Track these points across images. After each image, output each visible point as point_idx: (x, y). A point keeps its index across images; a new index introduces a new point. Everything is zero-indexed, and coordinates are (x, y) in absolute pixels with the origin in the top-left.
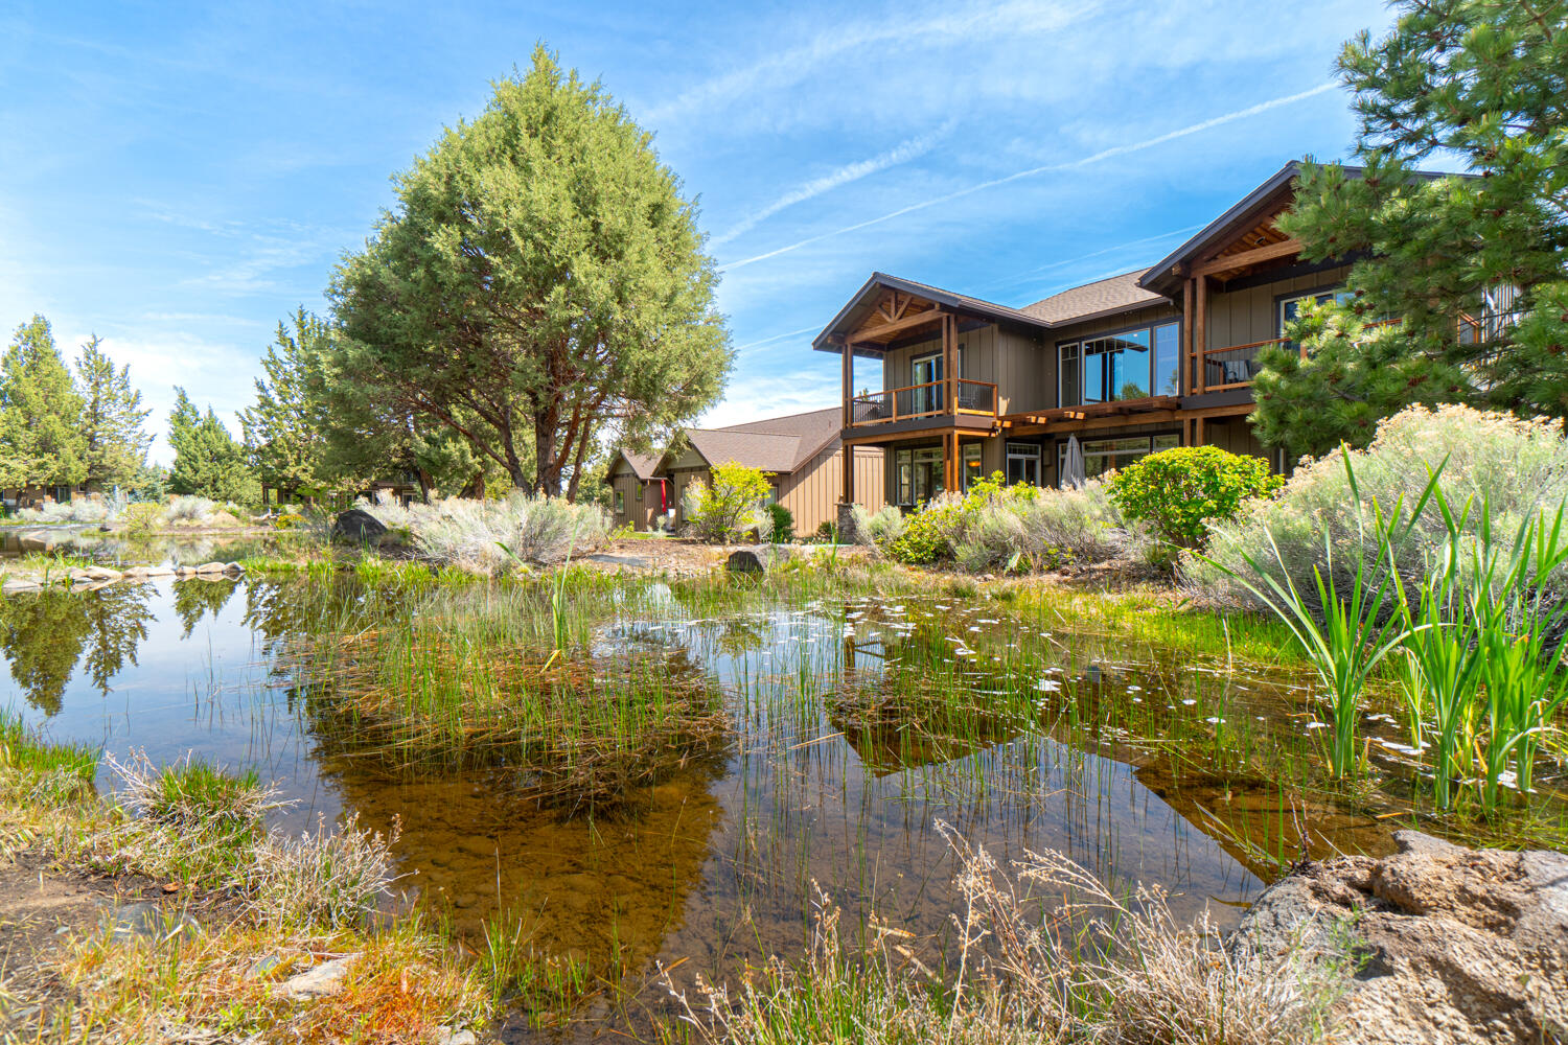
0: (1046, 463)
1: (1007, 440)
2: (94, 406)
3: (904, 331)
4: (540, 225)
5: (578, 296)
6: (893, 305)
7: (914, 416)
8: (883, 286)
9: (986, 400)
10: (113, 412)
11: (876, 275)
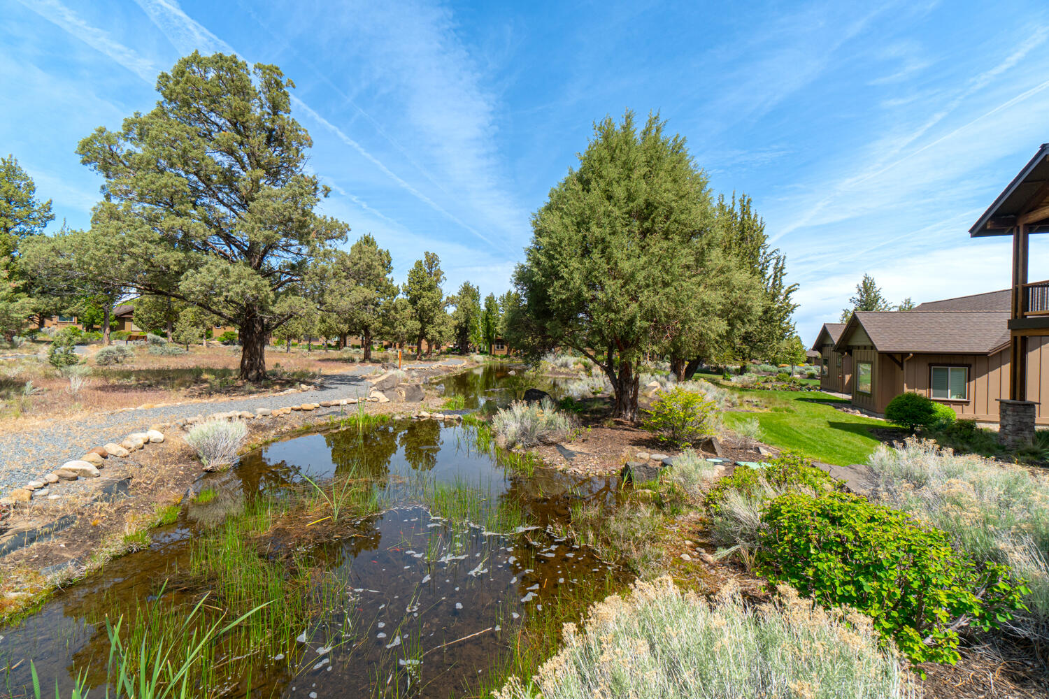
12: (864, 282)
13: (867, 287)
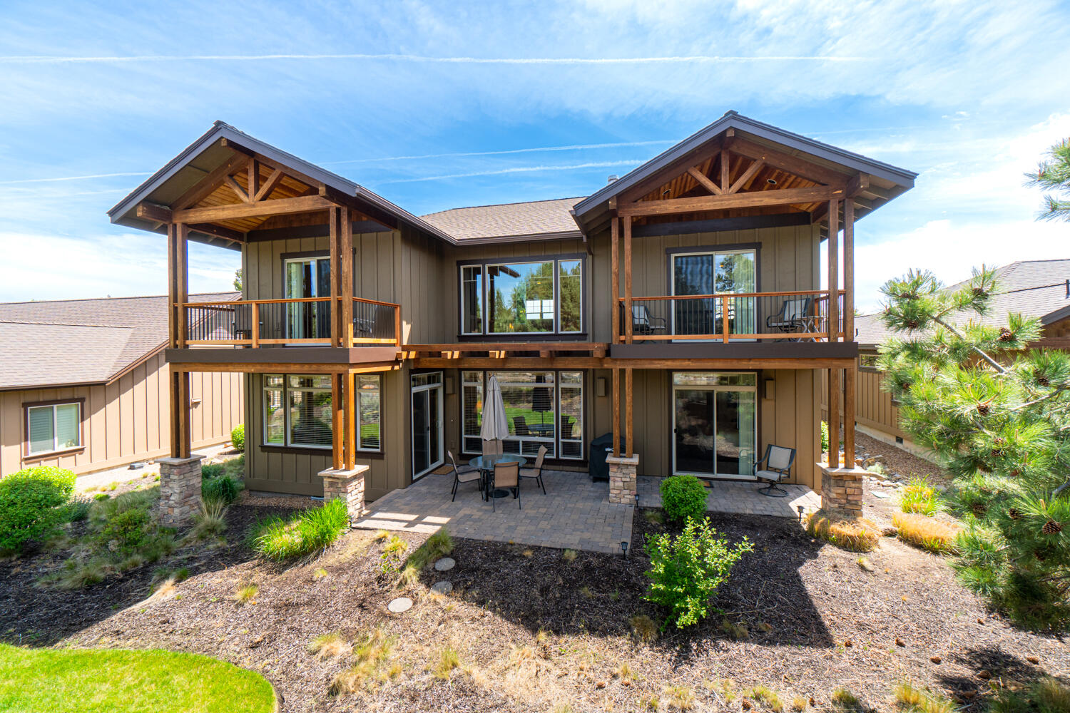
0: (449, 391)
1: (412, 372)
3: (273, 219)
6: (251, 178)
7: (287, 341)
8: (231, 144)
9: (385, 323)
11: (219, 125)
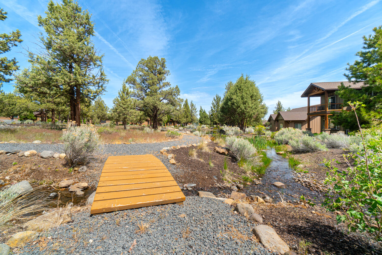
2: (192, 110)
4: (237, 102)
5: (241, 109)
6: (316, 89)
10: (194, 111)
12: (278, 103)
13: (279, 104)
